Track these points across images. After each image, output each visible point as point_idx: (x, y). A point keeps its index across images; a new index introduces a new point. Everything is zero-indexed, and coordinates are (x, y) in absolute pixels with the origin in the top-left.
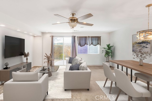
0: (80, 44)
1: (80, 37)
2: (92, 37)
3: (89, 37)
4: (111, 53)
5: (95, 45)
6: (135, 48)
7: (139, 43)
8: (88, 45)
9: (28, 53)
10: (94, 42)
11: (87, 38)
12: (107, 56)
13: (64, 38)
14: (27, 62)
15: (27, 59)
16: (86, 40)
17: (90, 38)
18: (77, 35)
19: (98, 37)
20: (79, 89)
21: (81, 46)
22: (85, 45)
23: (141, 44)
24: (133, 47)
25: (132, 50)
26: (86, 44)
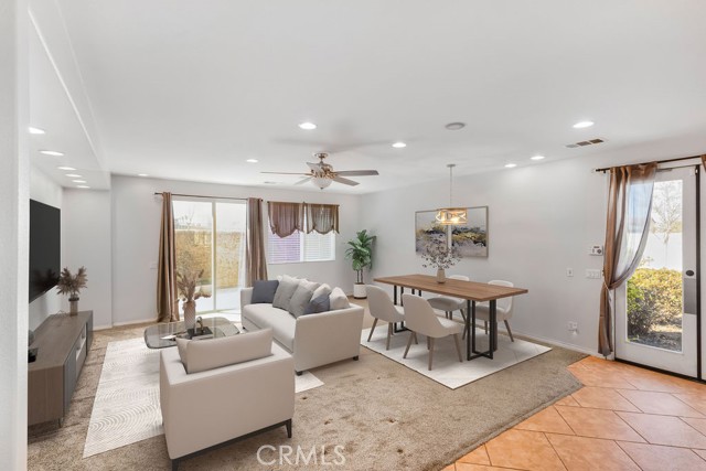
0: (277, 230)
1: (275, 204)
2: (314, 206)
3: (305, 204)
4: (368, 258)
5: (324, 233)
6: (421, 243)
7: (428, 232)
8: (302, 230)
9: (81, 271)
10: (322, 224)
11: (300, 208)
12: (359, 265)
13: (217, 204)
14: (74, 314)
15: (74, 300)
16: (295, 216)
17: (310, 209)
18: (266, 198)
19: (331, 206)
20: (336, 360)
21: (282, 236)
22: (292, 231)
23: (432, 235)
24: (417, 240)
25: (414, 249)
26: (296, 227)
